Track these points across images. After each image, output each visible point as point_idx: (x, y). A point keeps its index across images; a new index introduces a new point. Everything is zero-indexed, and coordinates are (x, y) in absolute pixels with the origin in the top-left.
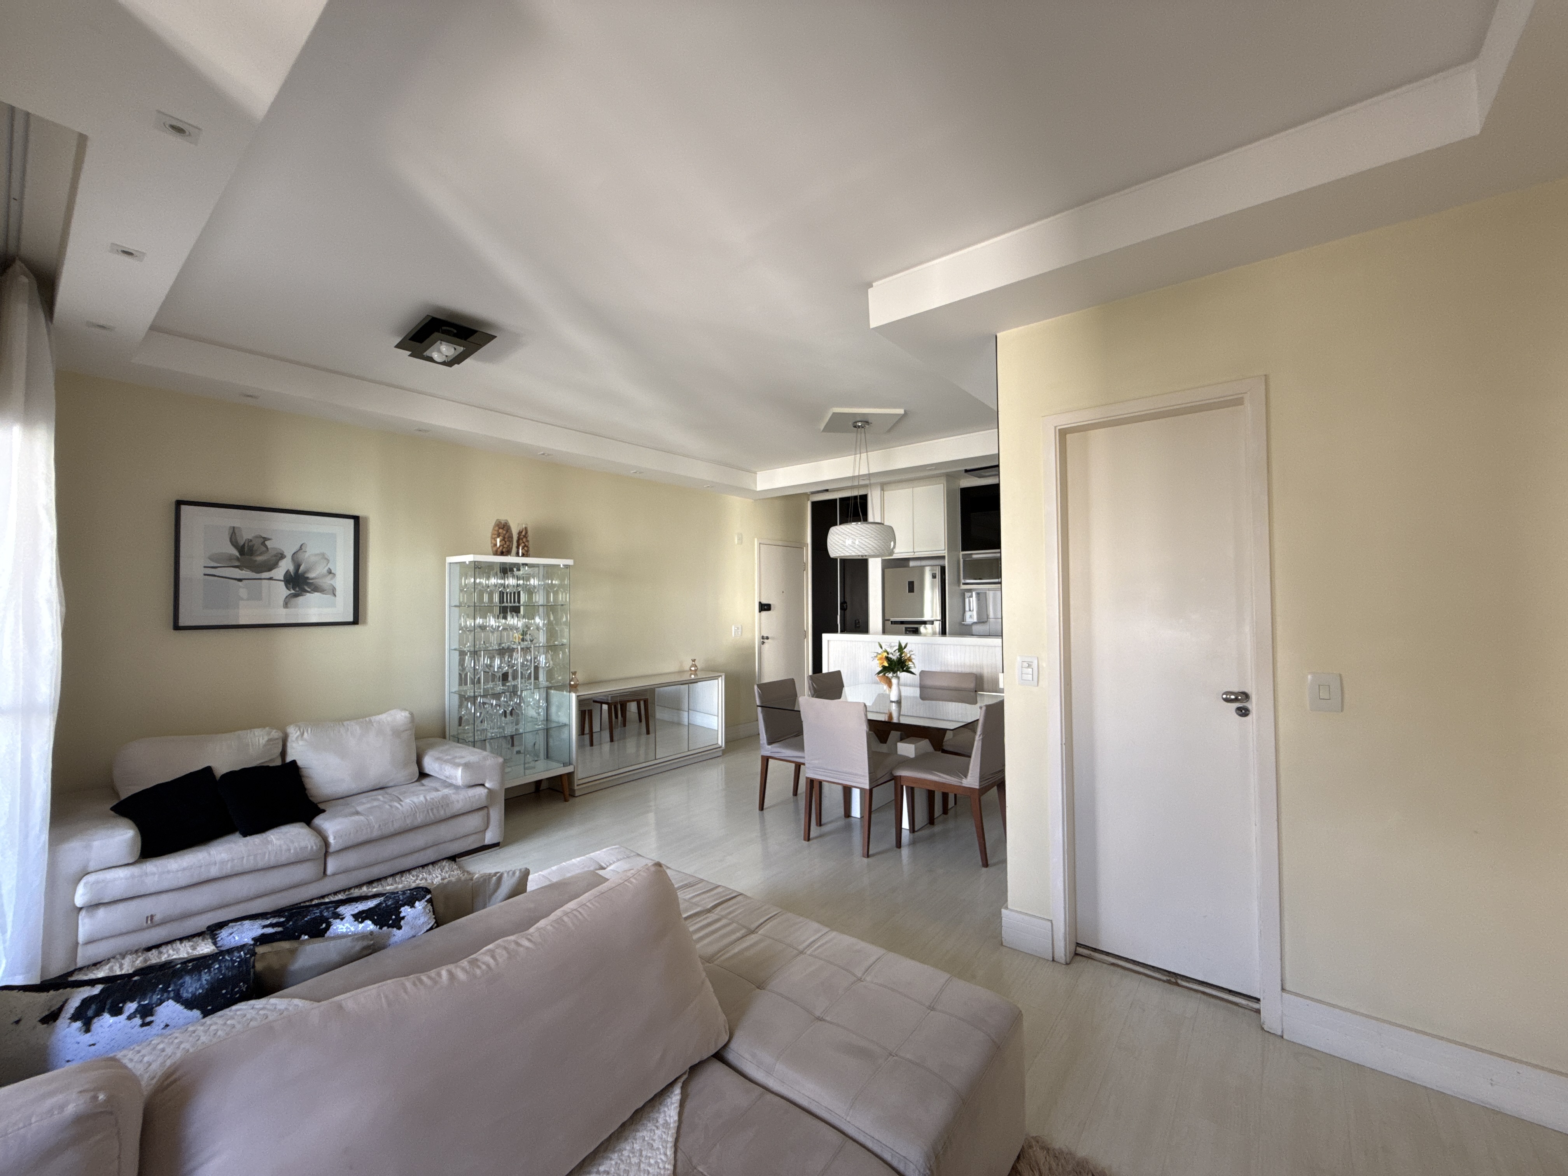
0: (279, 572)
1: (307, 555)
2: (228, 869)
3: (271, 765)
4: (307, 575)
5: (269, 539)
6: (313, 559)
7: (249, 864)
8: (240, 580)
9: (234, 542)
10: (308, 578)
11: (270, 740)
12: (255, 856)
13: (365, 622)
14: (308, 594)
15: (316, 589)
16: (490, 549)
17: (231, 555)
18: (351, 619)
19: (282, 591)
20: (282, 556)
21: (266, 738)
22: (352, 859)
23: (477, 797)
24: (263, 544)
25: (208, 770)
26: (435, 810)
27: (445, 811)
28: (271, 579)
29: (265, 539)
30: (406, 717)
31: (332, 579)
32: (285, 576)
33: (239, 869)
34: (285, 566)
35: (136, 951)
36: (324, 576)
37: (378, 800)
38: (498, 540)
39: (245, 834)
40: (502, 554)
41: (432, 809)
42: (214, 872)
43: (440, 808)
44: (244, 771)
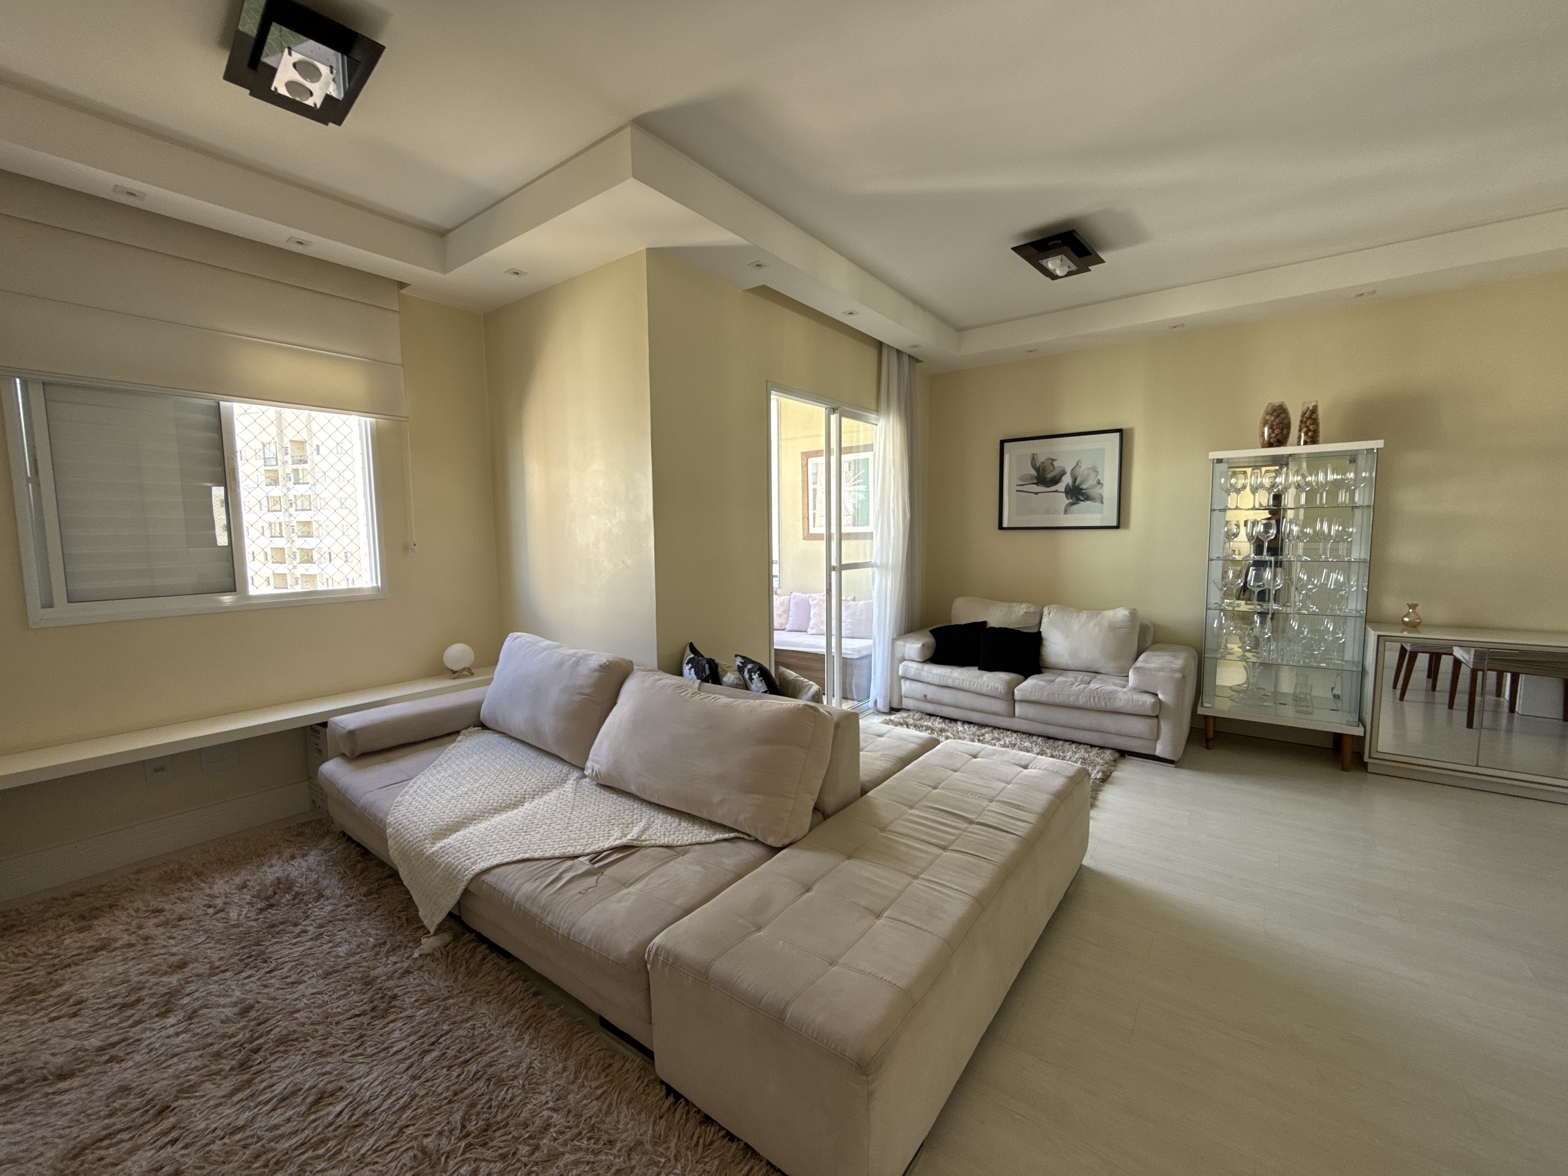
0: (1061, 486)
1: (1082, 469)
2: (956, 684)
3: (1021, 630)
4: (1081, 487)
5: (1056, 460)
6: (1086, 472)
7: (966, 685)
8: (1037, 493)
9: (1034, 466)
10: (1082, 489)
11: (1026, 613)
12: (970, 682)
13: (1127, 527)
14: (1082, 503)
15: (1088, 498)
16: (1258, 442)
17: (1031, 475)
18: (1115, 524)
19: (1063, 500)
20: (1063, 473)
21: (1025, 610)
22: (1030, 711)
24: (1052, 464)
25: (985, 623)
28: (1056, 491)
29: (1053, 460)
30: (1125, 615)
31: (1100, 488)
32: (1065, 489)
33: (961, 686)
34: (1067, 480)
36: (1093, 487)
38: (1266, 429)
39: (979, 669)
40: (1270, 445)
42: (950, 683)
44: (1012, 630)
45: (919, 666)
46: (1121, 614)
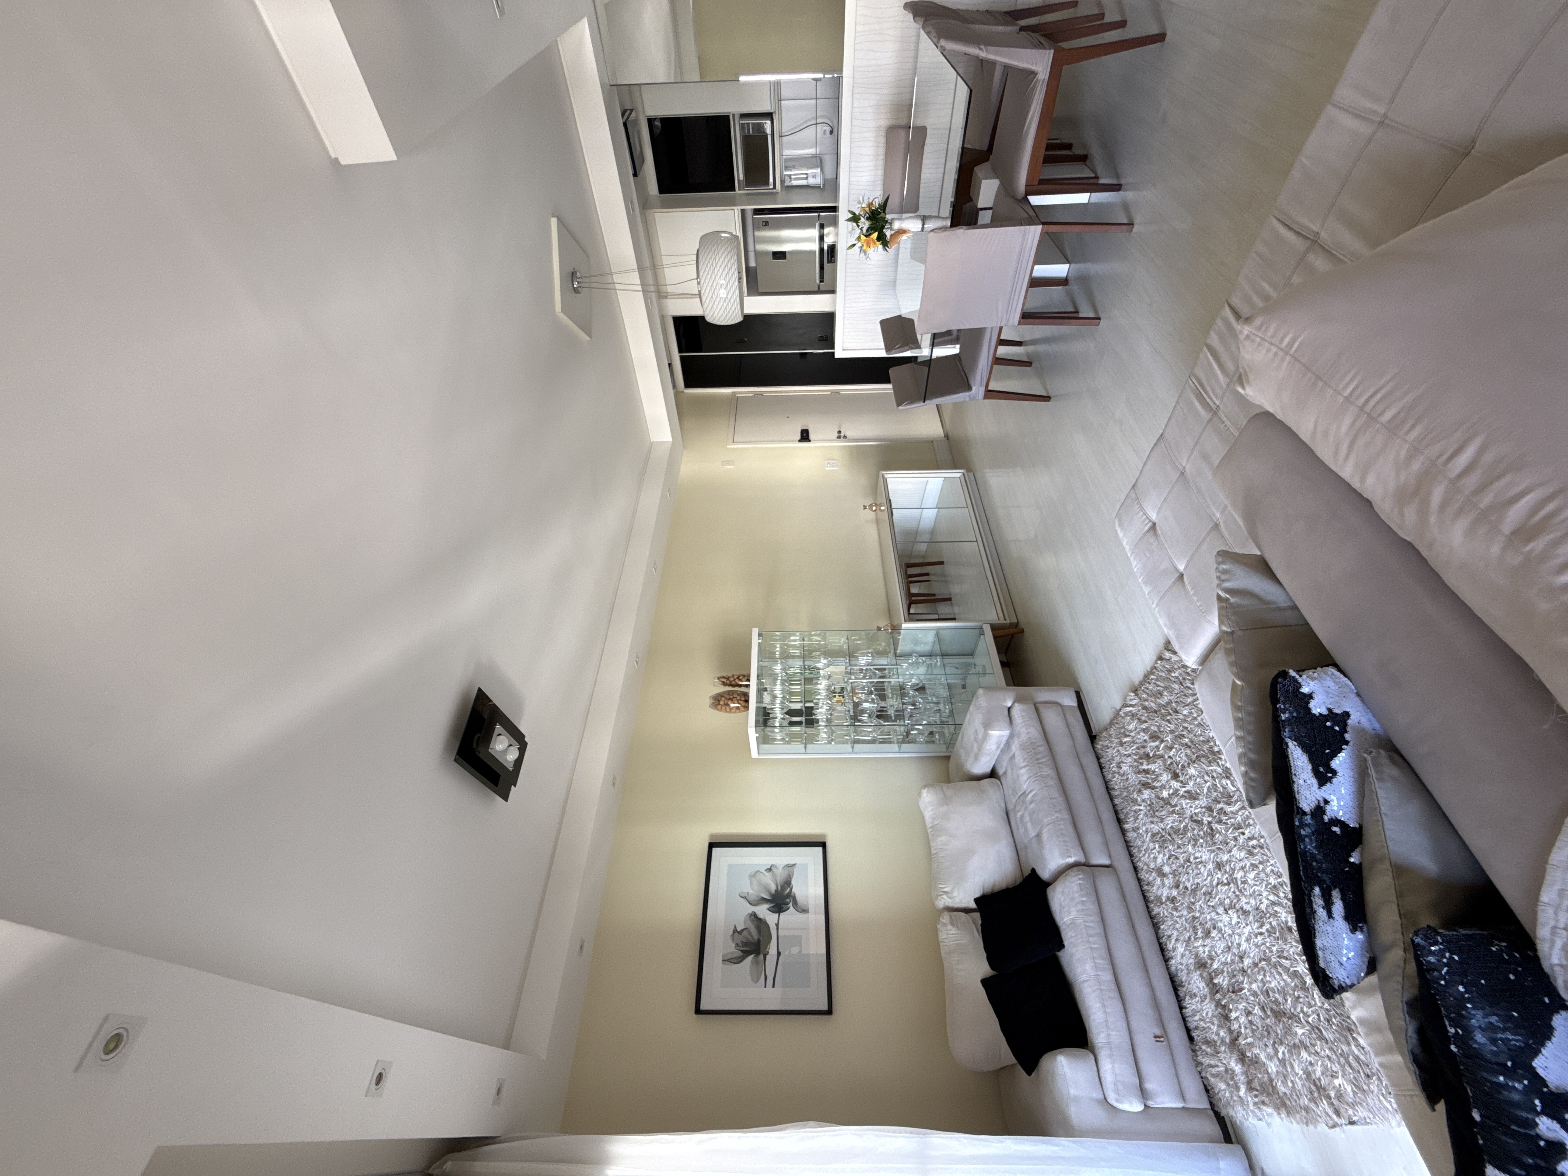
0: (771, 919)
1: (751, 891)
2: (1103, 962)
3: (980, 922)
4: (773, 892)
5: (735, 927)
6: (756, 887)
7: (1098, 943)
8: (779, 954)
9: (739, 960)
10: (776, 891)
11: (952, 924)
12: (1090, 936)
13: (824, 836)
14: (794, 890)
15: (788, 883)
16: (741, 715)
17: (752, 962)
18: (820, 849)
19: (789, 917)
20: (754, 916)
21: (950, 927)
22: (1093, 840)
23: (1024, 714)
24: (740, 933)
25: (985, 982)
26: (1038, 756)
27: (1040, 746)
28: (777, 925)
29: (735, 931)
30: (928, 792)
31: (776, 868)
32: (775, 912)
33: (1104, 952)
34: (763, 911)
35: (1194, 1051)
36: (774, 876)
37: (1022, 817)
38: (732, 705)
39: (1061, 945)
40: (747, 701)
41: (1037, 759)
42: (1107, 977)
43: (1036, 751)
44: (987, 947)
45: (1103, 1055)
46: (928, 799)
